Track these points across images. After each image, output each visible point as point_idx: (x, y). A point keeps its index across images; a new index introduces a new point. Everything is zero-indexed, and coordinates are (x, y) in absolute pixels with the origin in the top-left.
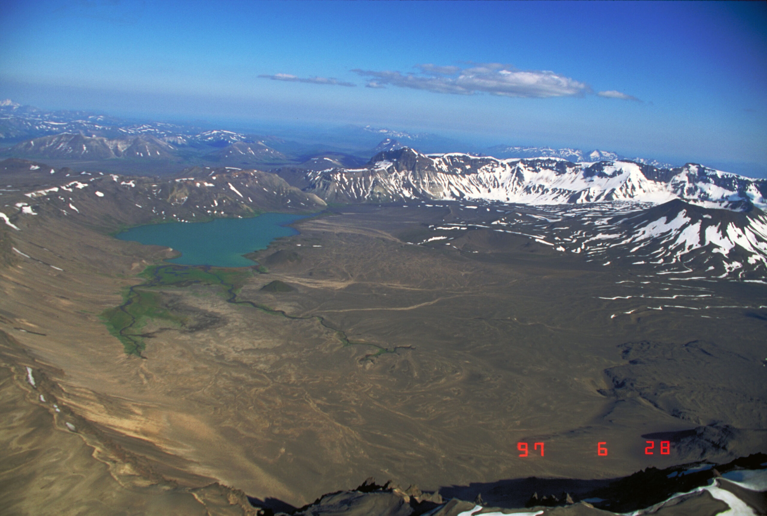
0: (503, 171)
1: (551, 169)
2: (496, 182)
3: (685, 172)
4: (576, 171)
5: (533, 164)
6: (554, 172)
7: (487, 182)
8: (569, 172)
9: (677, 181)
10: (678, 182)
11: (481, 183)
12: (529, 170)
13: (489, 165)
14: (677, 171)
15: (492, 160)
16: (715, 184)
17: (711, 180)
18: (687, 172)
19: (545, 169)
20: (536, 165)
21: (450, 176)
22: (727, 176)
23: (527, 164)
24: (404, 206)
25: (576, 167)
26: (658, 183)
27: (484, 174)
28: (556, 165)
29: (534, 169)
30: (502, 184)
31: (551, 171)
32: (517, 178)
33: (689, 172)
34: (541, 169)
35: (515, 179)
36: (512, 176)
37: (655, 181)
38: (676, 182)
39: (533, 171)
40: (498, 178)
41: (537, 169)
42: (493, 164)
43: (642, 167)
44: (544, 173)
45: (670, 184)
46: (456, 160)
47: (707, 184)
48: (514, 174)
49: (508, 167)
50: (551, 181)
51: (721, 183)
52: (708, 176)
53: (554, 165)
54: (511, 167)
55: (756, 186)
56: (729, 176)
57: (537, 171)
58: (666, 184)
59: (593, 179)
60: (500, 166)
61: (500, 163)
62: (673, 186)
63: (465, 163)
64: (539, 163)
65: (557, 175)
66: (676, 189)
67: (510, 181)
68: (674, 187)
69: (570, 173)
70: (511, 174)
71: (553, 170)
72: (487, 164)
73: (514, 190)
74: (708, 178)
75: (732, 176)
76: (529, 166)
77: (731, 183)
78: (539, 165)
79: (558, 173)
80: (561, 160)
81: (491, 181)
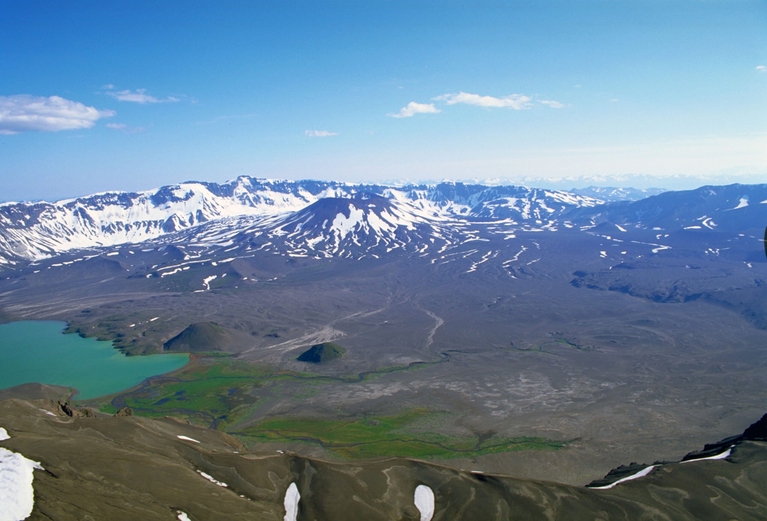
0: (64, 215)
1: (115, 203)
2: (66, 229)
3: (240, 186)
4: (143, 201)
5: (93, 201)
6: (119, 206)
7: (57, 231)
8: (137, 203)
9: (239, 193)
10: (241, 194)
11: (51, 232)
12: (91, 209)
13: (45, 211)
14: (235, 184)
15: (46, 205)
16: (272, 190)
17: (266, 187)
18: (243, 184)
19: (108, 205)
20: (98, 203)
21: (20, 230)
22: (278, 181)
23: (86, 203)
24: (35, 272)
25: (140, 197)
26: (225, 198)
27: (46, 222)
28: (118, 199)
29: (96, 207)
30: (74, 230)
31: (115, 206)
32: (86, 220)
33: (244, 184)
34: (104, 205)
35: (85, 222)
36: (79, 219)
37: (223, 196)
38: (239, 195)
39: (96, 210)
40: (65, 224)
41: (100, 206)
42: (49, 209)
43: (207, 185)
44: (109, 209)
45: (235, 197)
46: (13, 210)
47: (265, 191)
48: (80, 217)
49: (67, 210)
50: (123, 216)
51: (276, 188)
52: (262, 185)
53: (116, 198)
54: (70, 210)
55: (302, 187)
56: (280, 182)
57: (101, 209)
58: (231, 198)
59: (168, 206)
60: (58, 210)
61: (56, 207)
62: (239, 198)
63: (23, 213)
64: (99, 200)
65: (125, 209)
66: (243, 201)
67: (81, 224)
68: (240, 200)
69: (138, 205)
70: (76, 217)
71: (118, 205)
72: (44, 211)
73: (93, 233)
74: (263, 186)
75: (282, 182)
76: (89, 204)
77: (284, 187)
78: (100, 202)
79: (125, 207)
80: (122, 192)
81: (59, 228)
